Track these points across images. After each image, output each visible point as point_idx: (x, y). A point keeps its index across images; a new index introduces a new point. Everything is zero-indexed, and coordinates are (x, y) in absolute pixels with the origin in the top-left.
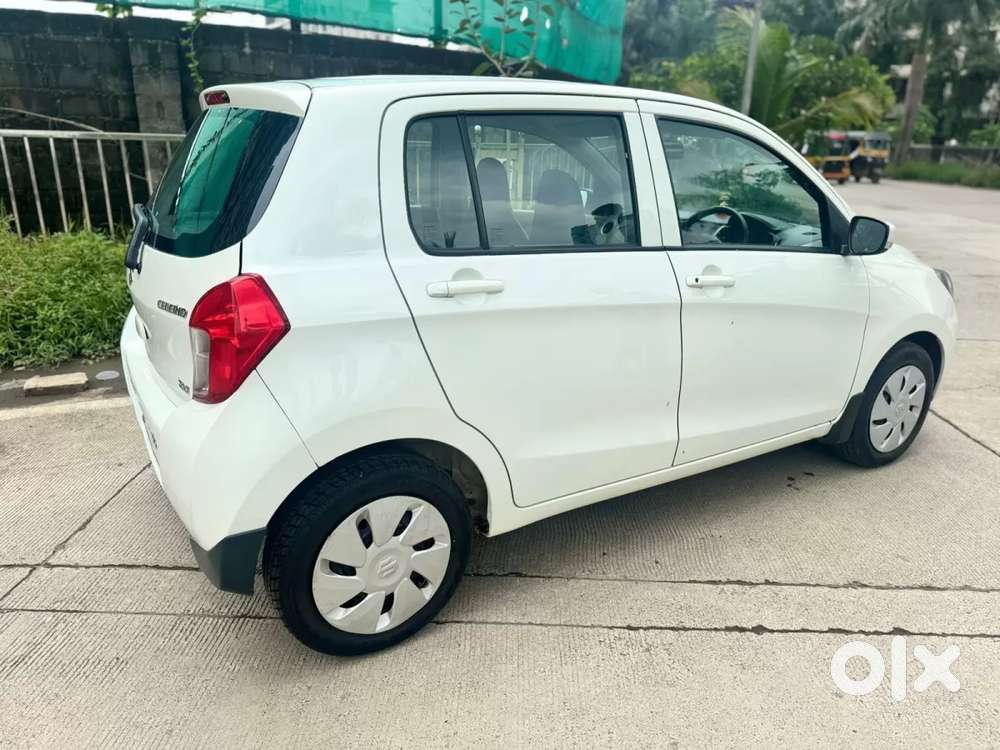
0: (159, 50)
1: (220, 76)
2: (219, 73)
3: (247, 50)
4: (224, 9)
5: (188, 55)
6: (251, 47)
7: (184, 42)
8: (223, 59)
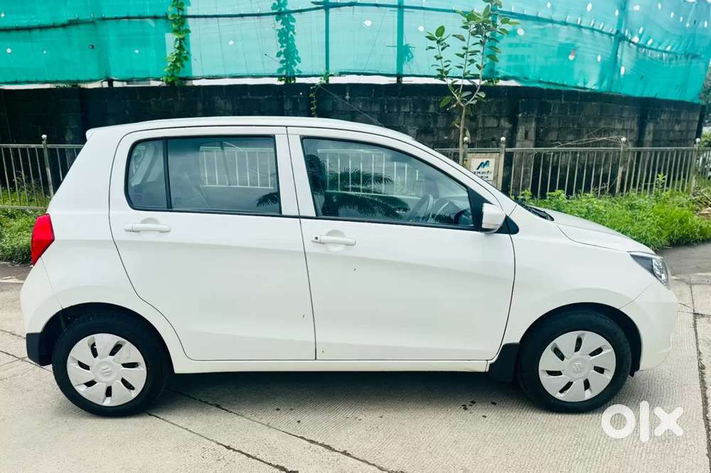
0: (299, 100)
1: (331, 114)
2: (330, 112)
3: (347, 97)
4: (341, 74)
5: (312, 102)
6: (350, 95)
7: (311, 95)
8: (333, 103)
